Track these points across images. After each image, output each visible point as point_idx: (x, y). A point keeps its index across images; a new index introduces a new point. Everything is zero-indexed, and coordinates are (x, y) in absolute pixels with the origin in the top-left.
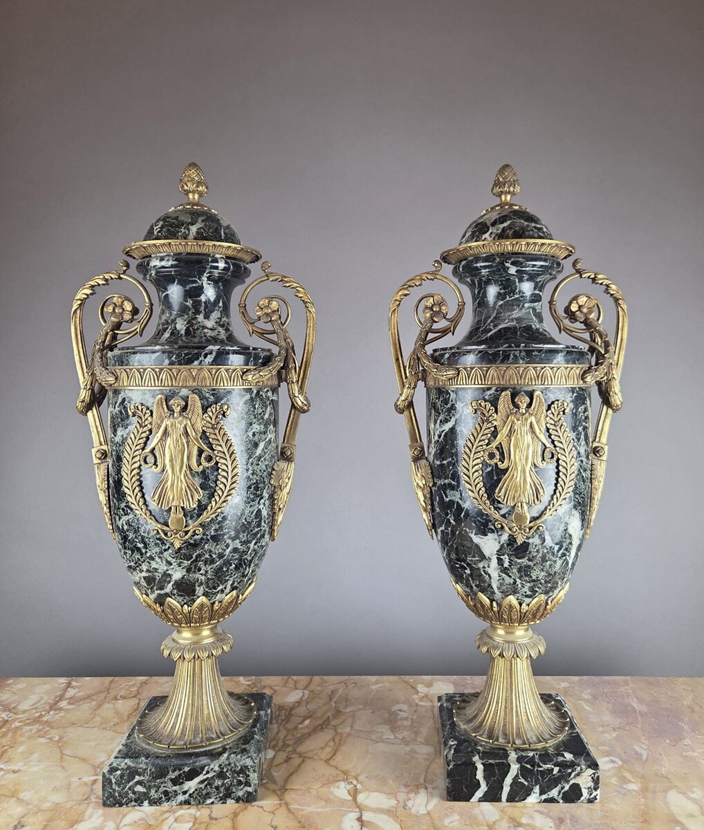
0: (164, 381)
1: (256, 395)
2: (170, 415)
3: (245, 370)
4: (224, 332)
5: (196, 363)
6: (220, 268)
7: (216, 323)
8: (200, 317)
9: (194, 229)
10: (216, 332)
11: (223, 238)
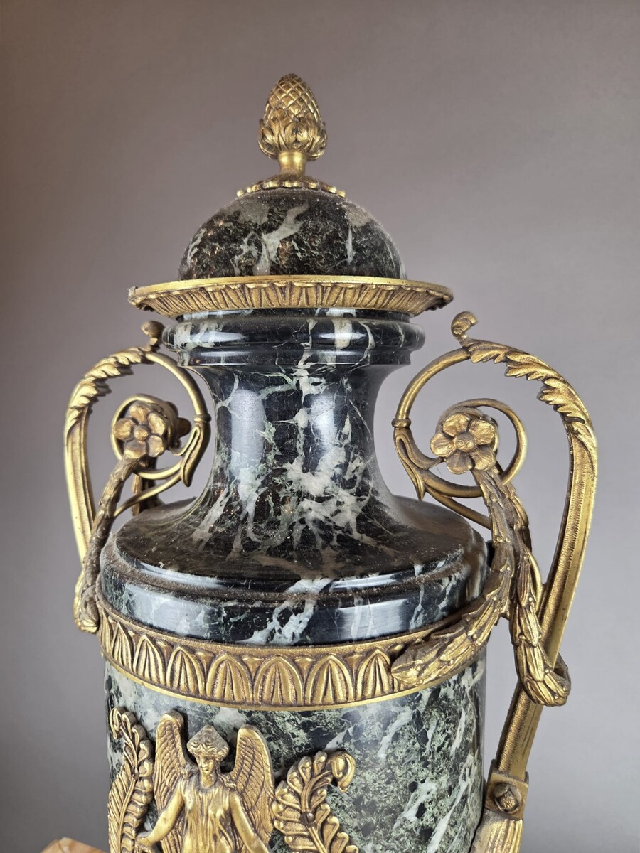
0: (177, 675)
1: (429, 705)
2: (191, 774)
3: (398, 648)
4: (354, 498)
5: (258, 637)
6: (339, 345)
7: (333, 479)
8: (294, 469)
9: (273, 242)
10: (332, 506)
11: (350, 260)
